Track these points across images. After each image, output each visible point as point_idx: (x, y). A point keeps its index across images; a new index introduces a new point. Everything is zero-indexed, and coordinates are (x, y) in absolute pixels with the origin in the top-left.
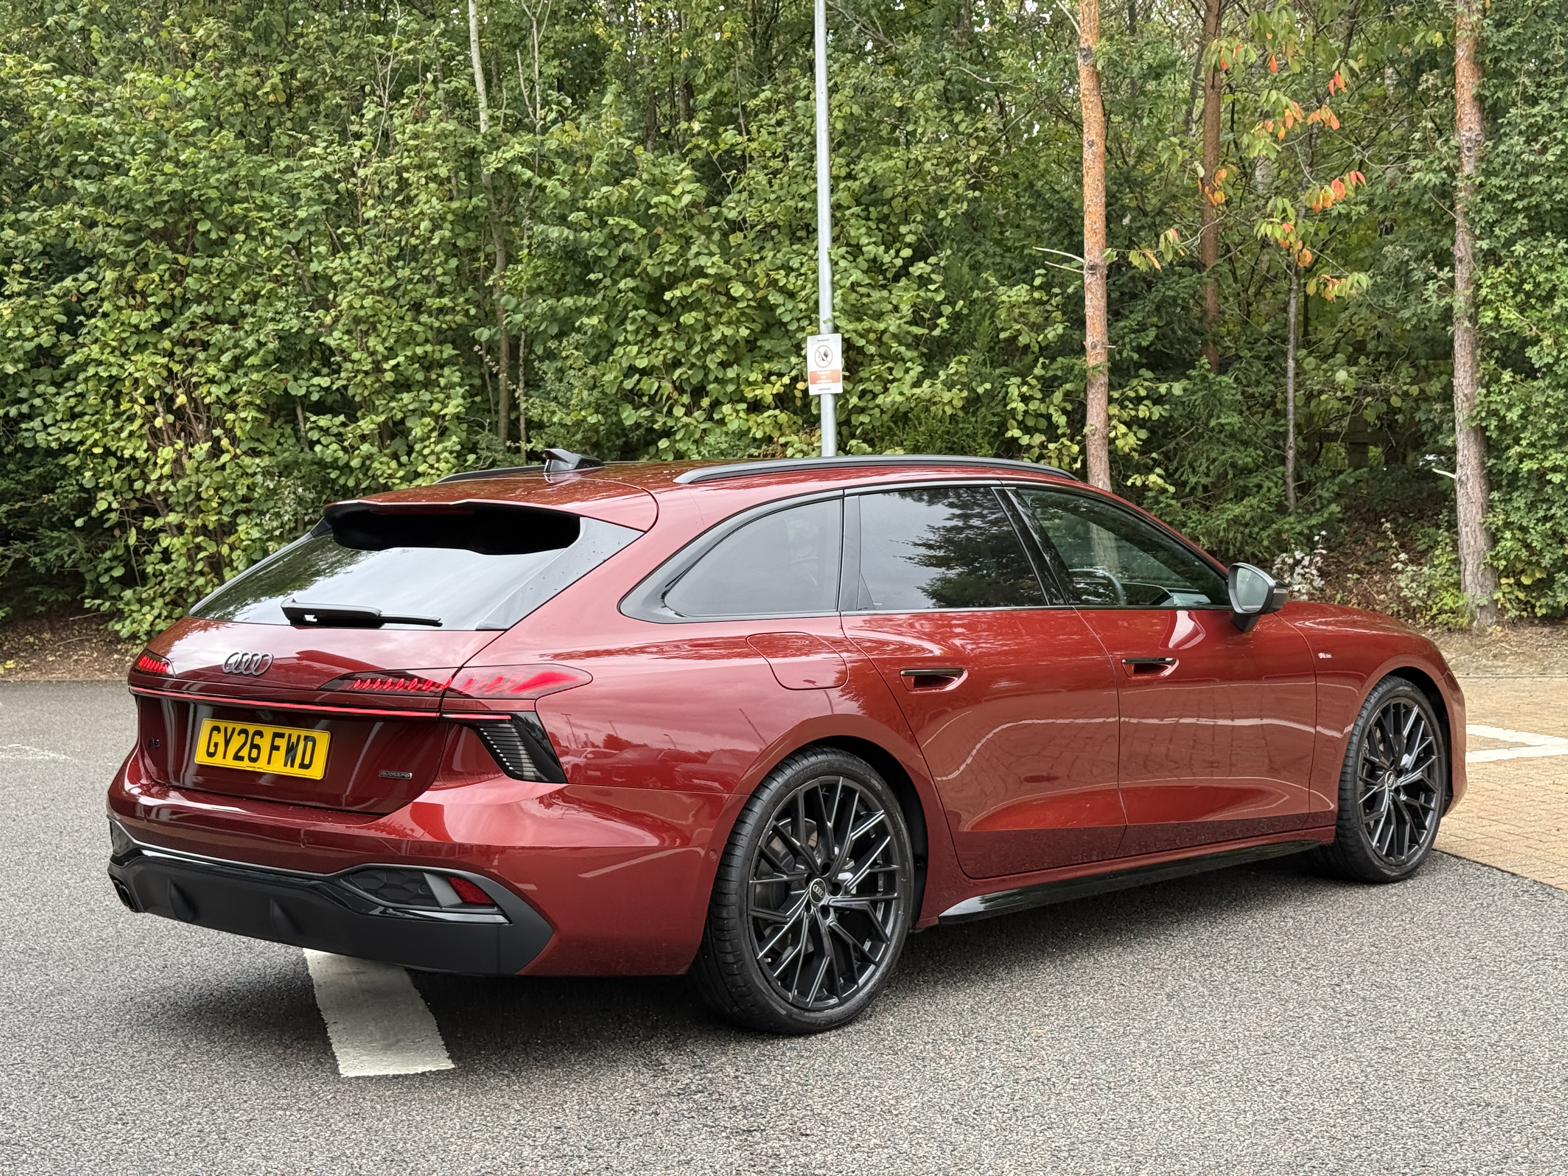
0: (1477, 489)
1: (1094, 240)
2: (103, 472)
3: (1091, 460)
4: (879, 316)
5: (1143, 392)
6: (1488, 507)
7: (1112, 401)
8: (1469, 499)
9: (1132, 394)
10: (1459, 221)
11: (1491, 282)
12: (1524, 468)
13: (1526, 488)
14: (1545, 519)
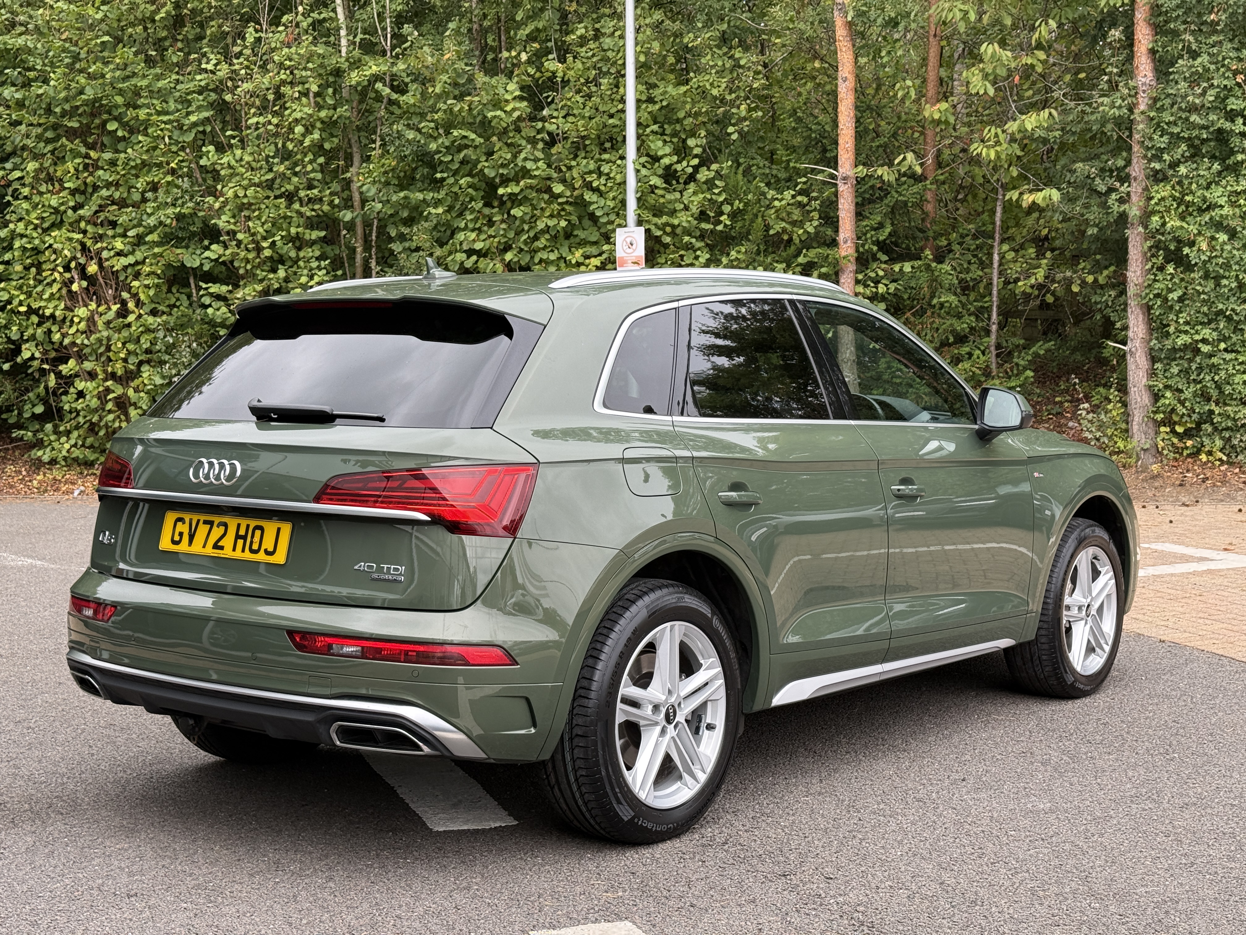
0: (1144, 359)
1: (846, 156)
2: (27, 328)
4: (673, 213)
5: (881, 273)
6: (1152, 374)
7: (858, 282)
8: (1137, 366)
9: (873, 275)
10: (1136, 148)
11: (1159, 196)
12: (1179, 342)
13: (1181, 358)
14: (1196, 382)
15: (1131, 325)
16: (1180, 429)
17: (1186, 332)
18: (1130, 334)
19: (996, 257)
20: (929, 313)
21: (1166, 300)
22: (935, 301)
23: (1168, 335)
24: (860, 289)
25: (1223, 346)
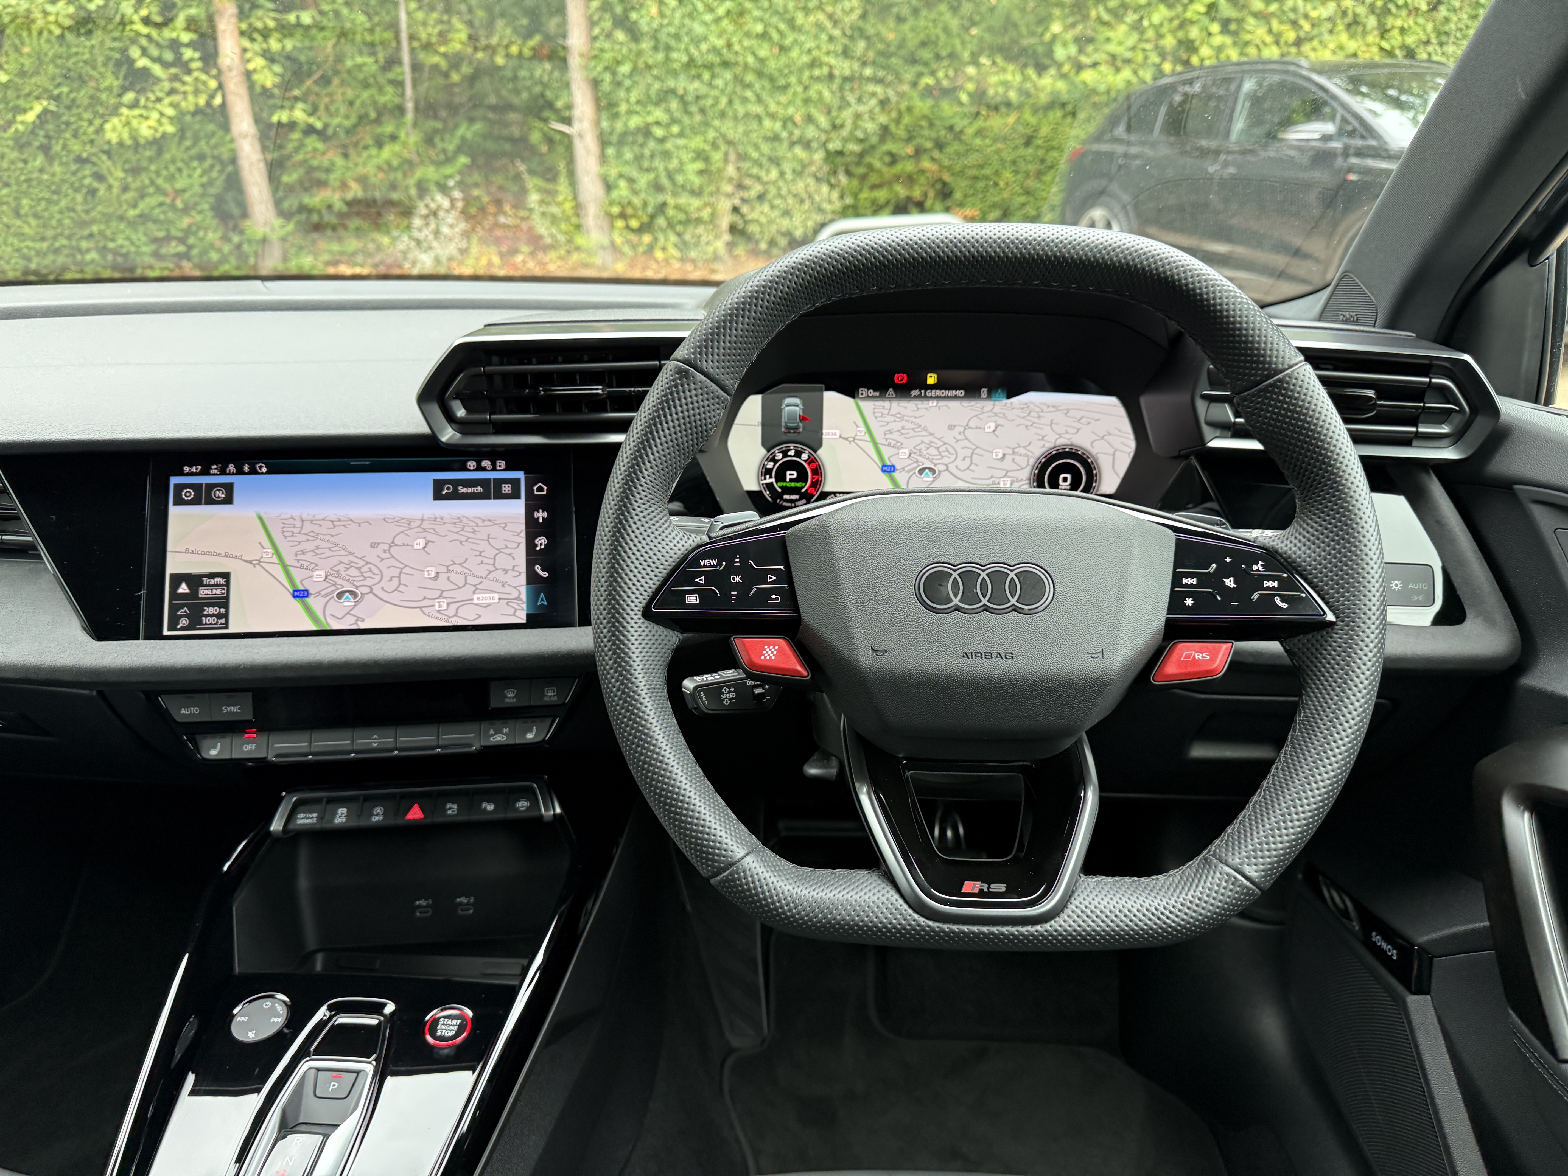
0: (594, 143)
3: (231, 98)
5: (272, 25)
6: (603, 159)
7: (242, 34)
8: (588, 151)
9: (261, 26)
12: (632, 123)
13: (634, 143)
14: (648, 170)
15: (577, 102)
16: (635, 224)
17: (637, 113)
18: (577, 113)
19: (403, 16)
20: (336, 81)
21: (614, 74)
22: (349, 63)
23: (617, 116)
24: (246, 43)
25: (675, 129)
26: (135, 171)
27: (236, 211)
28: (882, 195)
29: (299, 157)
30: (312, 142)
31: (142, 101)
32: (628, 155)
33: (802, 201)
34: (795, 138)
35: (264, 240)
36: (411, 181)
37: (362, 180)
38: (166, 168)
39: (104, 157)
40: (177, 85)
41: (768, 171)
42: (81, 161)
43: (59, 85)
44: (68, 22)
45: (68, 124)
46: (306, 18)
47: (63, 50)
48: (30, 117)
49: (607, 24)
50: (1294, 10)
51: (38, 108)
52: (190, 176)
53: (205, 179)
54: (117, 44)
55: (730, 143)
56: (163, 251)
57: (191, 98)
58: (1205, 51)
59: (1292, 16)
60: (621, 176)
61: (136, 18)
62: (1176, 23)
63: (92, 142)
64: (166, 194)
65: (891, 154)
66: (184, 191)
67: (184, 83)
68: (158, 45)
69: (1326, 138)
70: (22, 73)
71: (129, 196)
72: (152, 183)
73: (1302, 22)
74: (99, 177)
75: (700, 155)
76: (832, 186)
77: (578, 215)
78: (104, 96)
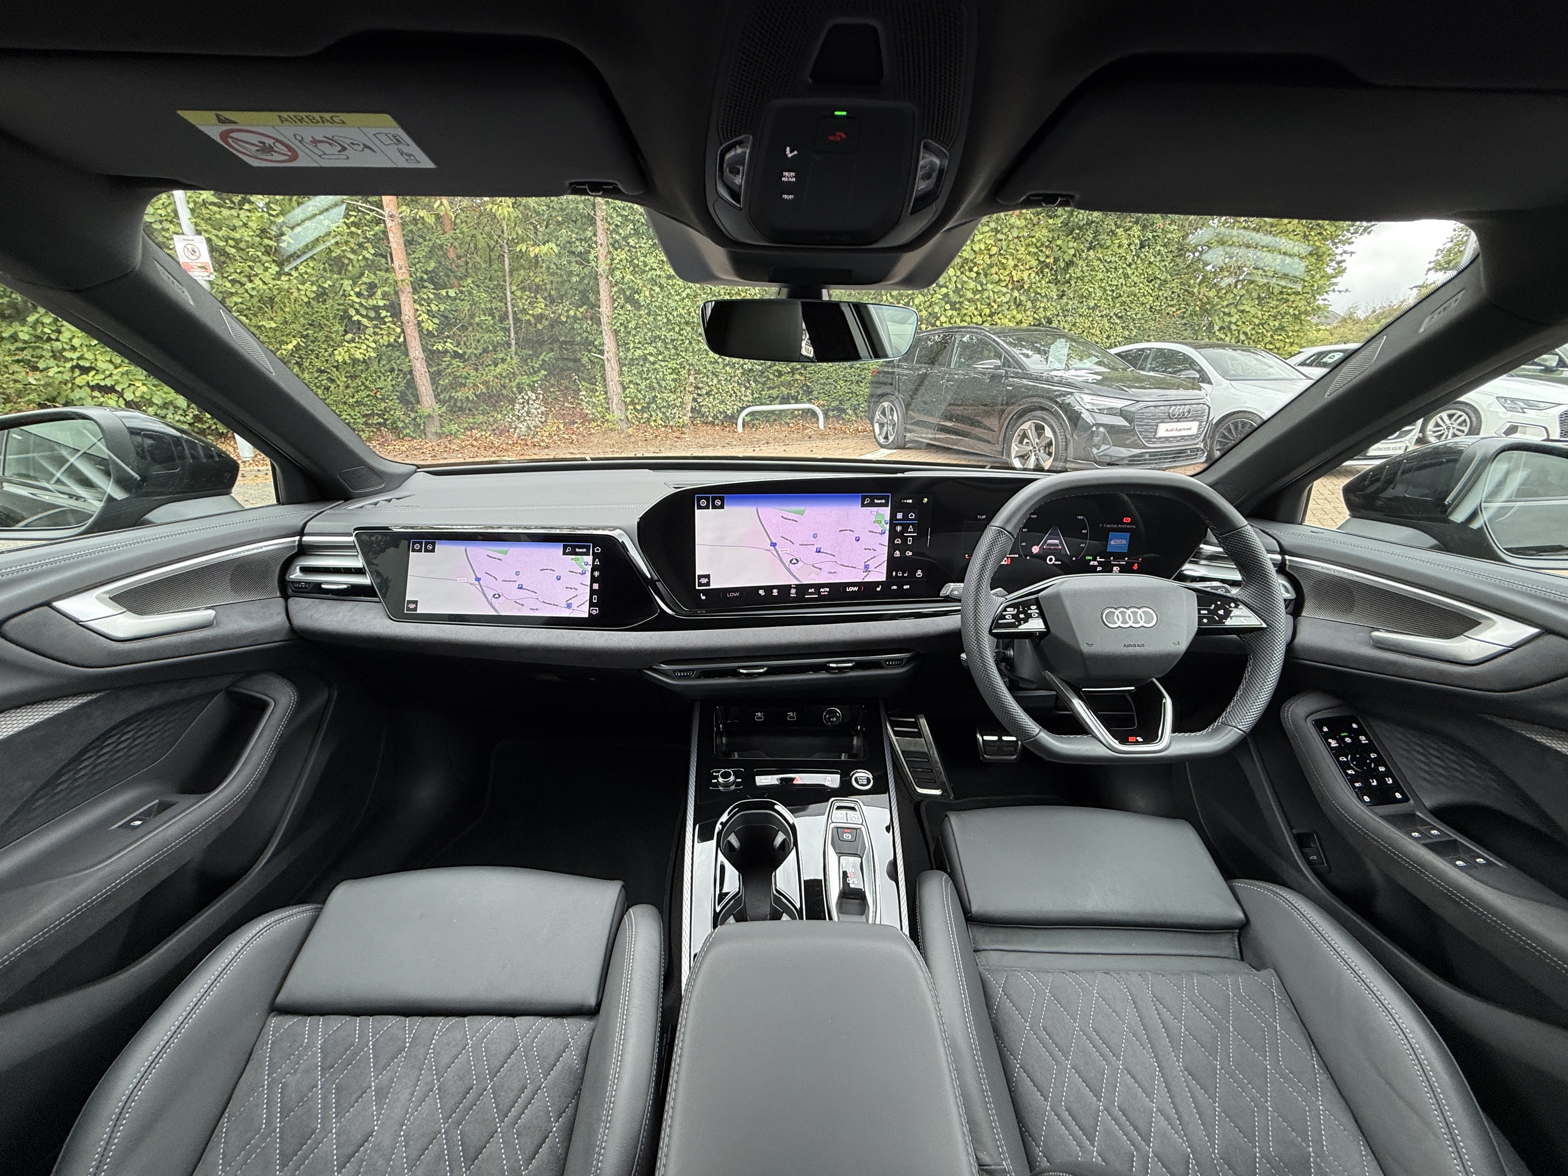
0: (615, 364)
1: (389, 198)
3: (408, 338)
4: (233, 228)
5: (432, 296)
6: (621, 374)
7: (415, 302)
8: (612, 369)
9: (426, 297)
10: (599, 223)
11: (619, 258)
12: (636, 354)
13: (638, 364)
14: (646, 379)
15: (606, 342)
16: (639, 407)
17: (639, 348)
18: (606, 348)
19: (508, 293)
20: (470, 329)
21: (626, 327)
22: (477, 319)
23: (628, 350)
24: (418, 307)
25: (660, 357)
26: (353, 377)
27: (413, 400)
28: (774, 393)
29: (449, 370)
30: (456, 362)
31: (357, 340)
32: (635, 371)
33: (731, 396)
34: (726, 362)
35: (429, 416)
36: (514, 384)
37: (485, 383)
38: (371, 376)
39: (335, 370)
40: (377, 330)
41: (712, 380)
42: (320, 371)
43: (307, 329)
44: (313, 295)
45: (312, 351)
46: (452, 293)
47: (309, 310)
48: (290, 347)
49: (622, 301)
50: (988, 298)
51: (295, 343)
52: (385, 380)
53: (394, 382)
54: (341, 307)
55: (690, 365)
56: (370, 422)
57: (385, 337)
58: (943, 319)
59: (988, 301)
60: (631, 382)
61: (352, 293)
62: (928, 303)
63: (327, 360)
64: (372, 391)
65: (779, 372)
66: (382, 389)
67: (381, 329)
68: (366, 308)
69: (997, 368)
70: (286, 322)
71: (349, 391)
72: (363, 384)
73: (993, 304)
74: (332, 381)
75: (674, 371)
76: (747, 388)
77: (608, 404)
78: (333, 336)
